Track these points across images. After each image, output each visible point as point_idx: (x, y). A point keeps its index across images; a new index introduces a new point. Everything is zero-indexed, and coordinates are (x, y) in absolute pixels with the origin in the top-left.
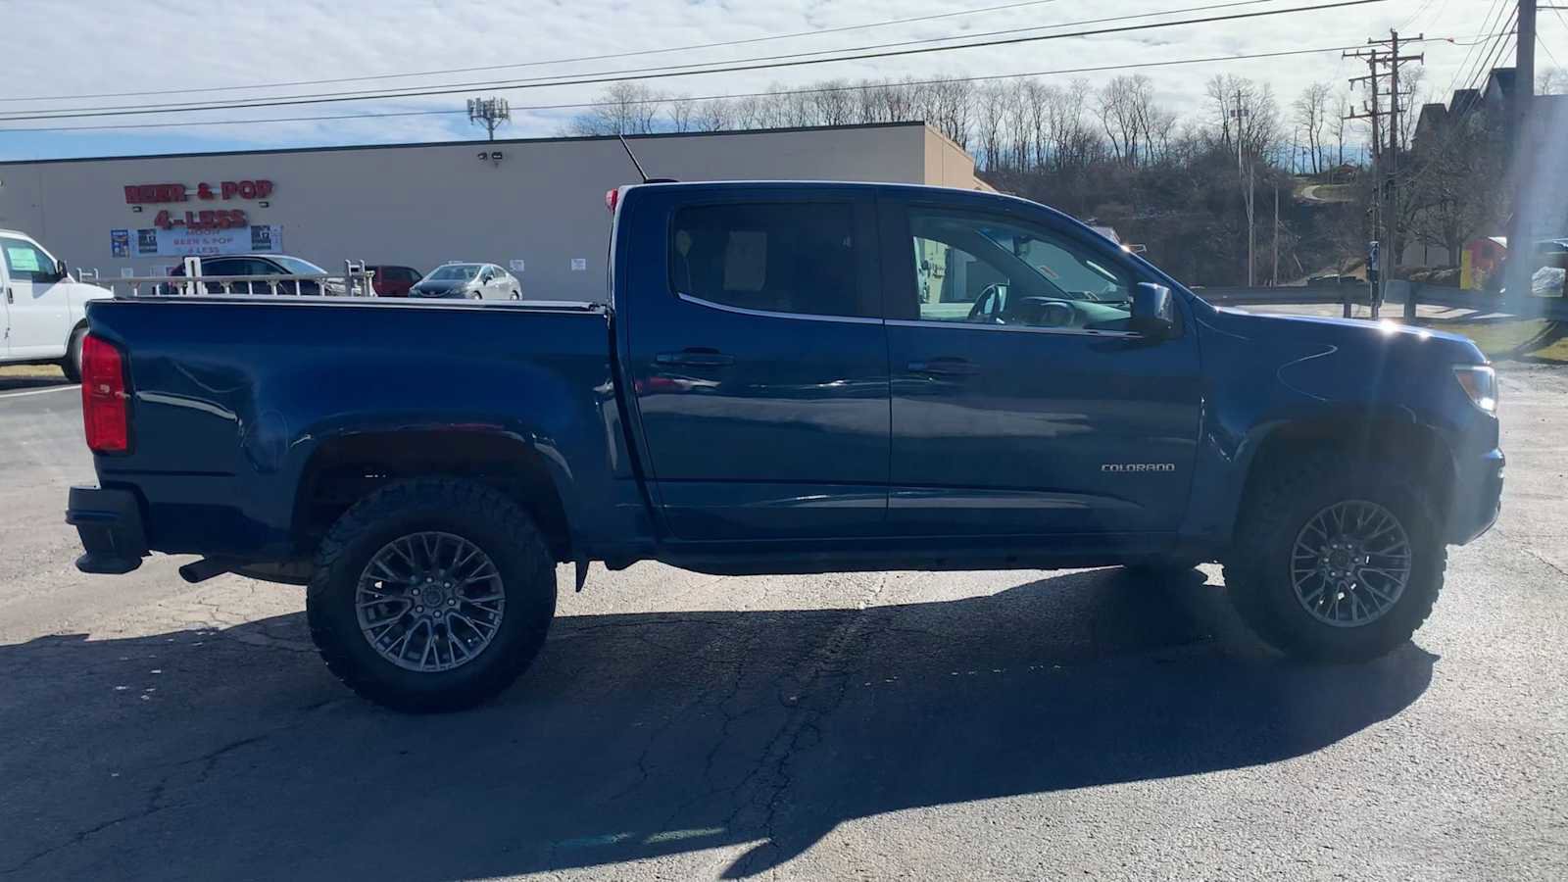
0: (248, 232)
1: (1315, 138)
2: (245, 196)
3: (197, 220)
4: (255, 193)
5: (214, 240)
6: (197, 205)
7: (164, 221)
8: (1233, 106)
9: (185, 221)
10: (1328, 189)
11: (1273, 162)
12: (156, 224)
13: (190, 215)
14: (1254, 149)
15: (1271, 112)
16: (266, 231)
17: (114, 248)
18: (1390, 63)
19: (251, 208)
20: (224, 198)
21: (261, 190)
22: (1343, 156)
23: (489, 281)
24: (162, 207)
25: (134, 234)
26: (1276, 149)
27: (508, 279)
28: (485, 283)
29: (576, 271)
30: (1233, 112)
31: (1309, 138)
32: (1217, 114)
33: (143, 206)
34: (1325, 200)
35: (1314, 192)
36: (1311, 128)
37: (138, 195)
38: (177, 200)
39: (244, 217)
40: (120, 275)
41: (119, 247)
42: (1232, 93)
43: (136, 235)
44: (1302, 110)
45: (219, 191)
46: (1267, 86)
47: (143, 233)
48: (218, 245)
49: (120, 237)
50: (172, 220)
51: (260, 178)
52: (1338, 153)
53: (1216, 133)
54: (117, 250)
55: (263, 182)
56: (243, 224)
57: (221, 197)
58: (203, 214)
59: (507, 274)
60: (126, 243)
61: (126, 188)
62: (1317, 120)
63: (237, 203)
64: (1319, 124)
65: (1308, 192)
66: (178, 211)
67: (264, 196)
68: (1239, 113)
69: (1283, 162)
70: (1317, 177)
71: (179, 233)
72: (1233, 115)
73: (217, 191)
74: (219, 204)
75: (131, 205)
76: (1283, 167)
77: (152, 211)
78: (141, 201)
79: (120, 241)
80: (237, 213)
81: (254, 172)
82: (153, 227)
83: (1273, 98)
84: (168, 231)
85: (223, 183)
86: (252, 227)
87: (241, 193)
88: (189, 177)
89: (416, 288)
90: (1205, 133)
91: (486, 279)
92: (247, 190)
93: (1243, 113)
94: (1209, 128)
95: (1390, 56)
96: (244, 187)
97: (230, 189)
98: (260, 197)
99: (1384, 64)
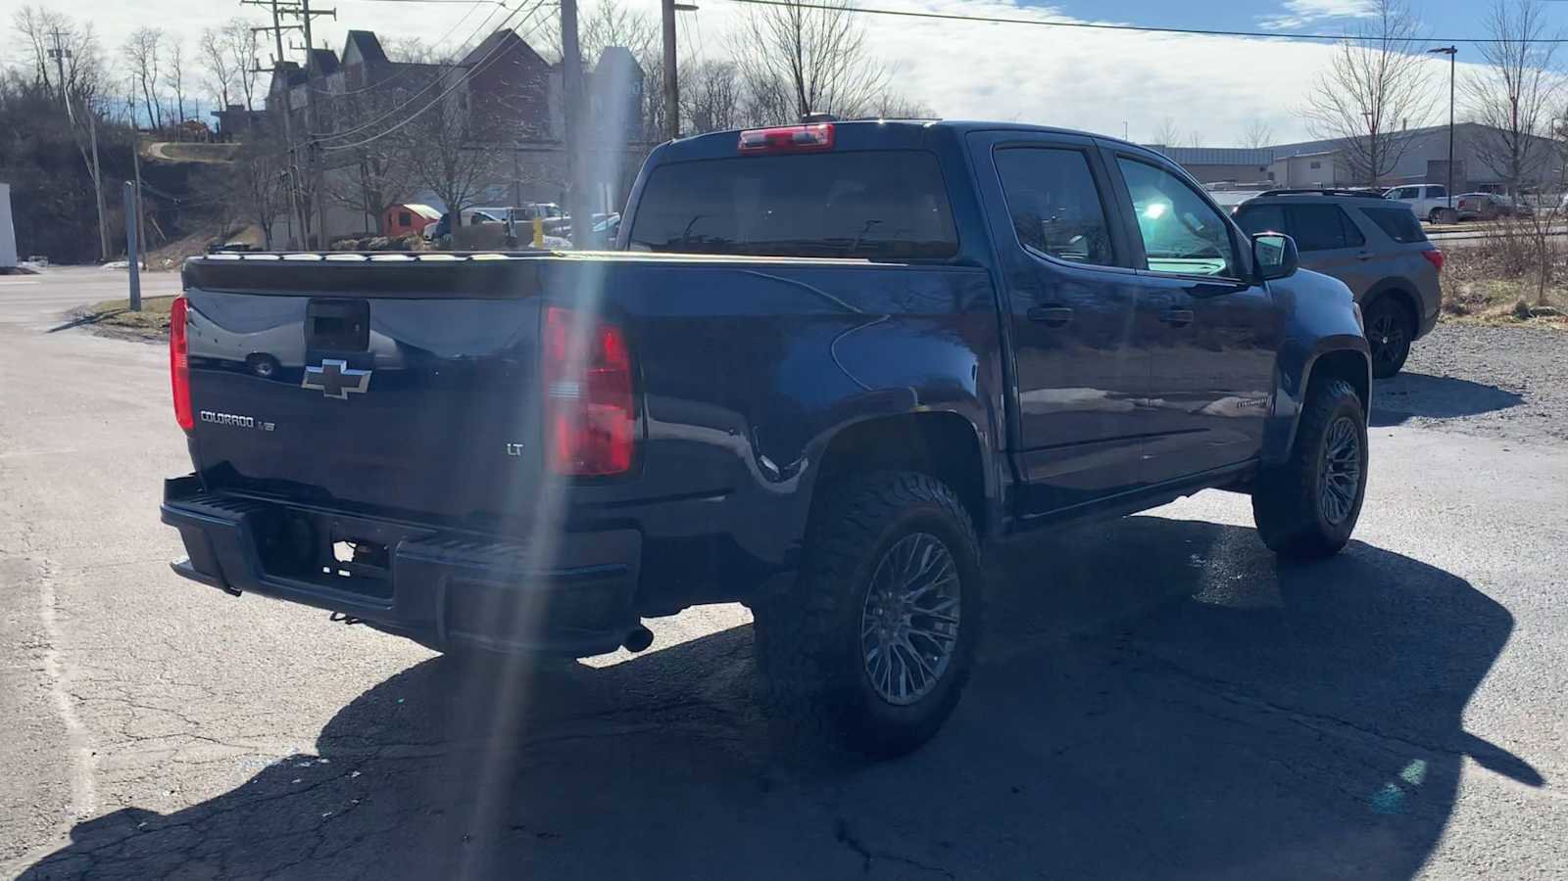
1: (149, 89)
8: (51, 45)
10: (177, 147)
11: (103, 114)
14: (81, 95)
15: (97, 56)
18: (302, 15)
22: (183, 110)
26: (104, 98)
30: (51, 52)
31: (142, 88)
32: (29, 53)
34: (177, 159)
35: (163, 150)
36: (144, 76)
42: (45, 29)
44: (130, 56)
46: (89, 26)
52: (178, 108)
53: (29, 75)
62: (150, 68)
64: (152, 73)
65: (156, 150)
68: (57, 54)
69: (115, 113)
70: (159, 133)
72: (52, 55)
76: (116, 120)
83: (98, 39)
90: (14, 74)
93: (64, 54)
94: (20, 68)
95: (301, 8)
99: (297, 16)
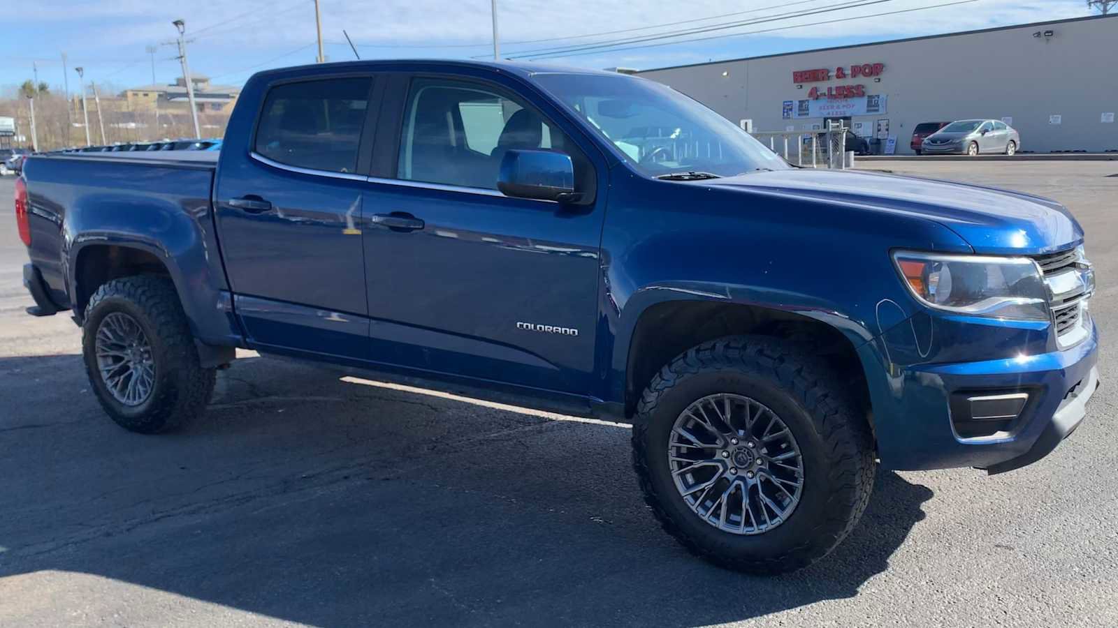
0: (865, 100)
2: (866, 75)
3: (834, 93)
4: (872, 73)
5: (844, 106)
6: (835, 83)
7: (814, 94)
9: (827, 93)
12: (809, 97)
13: (830, 89)
16: (876, 98)
17: (784, 112)
19: (868, 83)
20: (852, 77)
21: (875, 70)
23: (986, 133)
24: (814, 84)
25: (796, 104)
27: (1009, 132)
28: (983, 134)
29: (1104, 123)
33: (803, 84)
37: (801, 77)
38: (823, 79)
39: (864, 90)
40: (785, 130)
41: (787, 112)
43: (798, 103)
45: (850, 72)
47: (801, 102)
48: (845, 109)
49: (788, 105)
50: (818, 93)
51: (876, 63)
54: (785, 114)
55: (877, 64)
56: (863, 95)
57: (850, 76)
58: (838, 88)
59: (1008, 127)
60: (791, 110)
61: (794, 73)
63: (860, 80)
66: (823, 86)
67: (878, 74)
71: (823, 102)
73: (848, 72)
74: (849, 82)
75: (797, 84)
77: (808, 87)
78: (802, 81)
79: (787, 108)
80: (859, 87)
81: (870, 58)
82: (808, 99)
84: (815, 101)
85: (852, 67)
86: (869, 96)
87: (863, 73)
88: (831, 63)
89: (928, 139)
91: (984, 132)
92: (867, 71)
96: (865, 69)
97: (856, 71)
98: (874, 75)
